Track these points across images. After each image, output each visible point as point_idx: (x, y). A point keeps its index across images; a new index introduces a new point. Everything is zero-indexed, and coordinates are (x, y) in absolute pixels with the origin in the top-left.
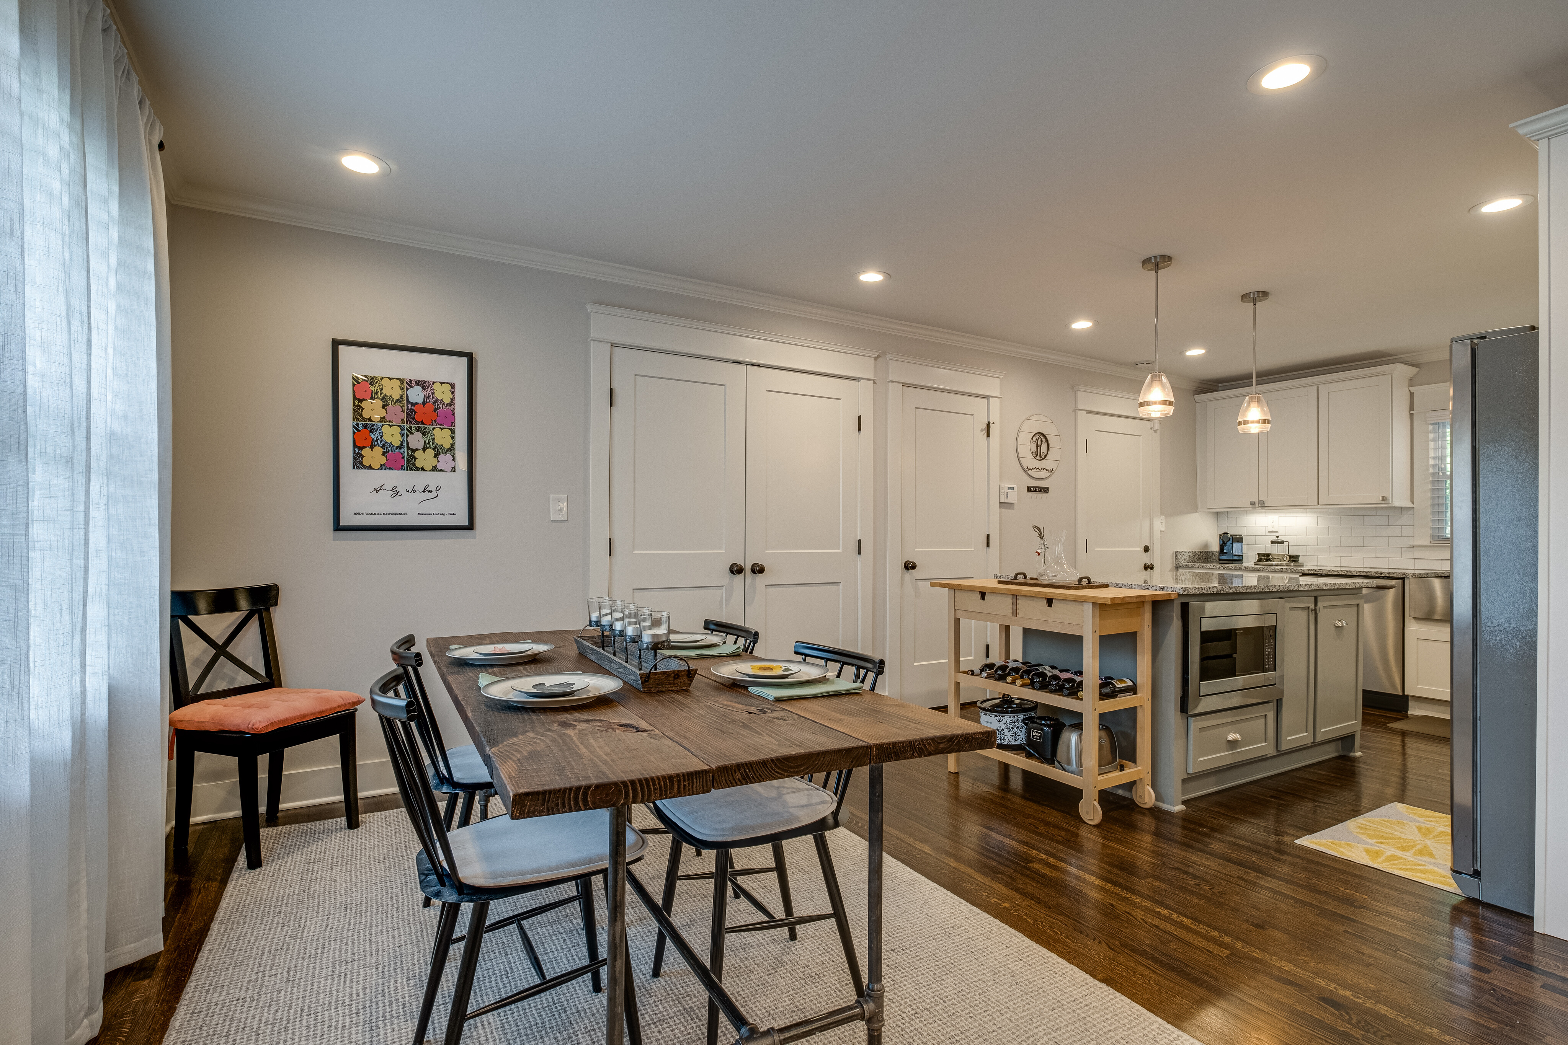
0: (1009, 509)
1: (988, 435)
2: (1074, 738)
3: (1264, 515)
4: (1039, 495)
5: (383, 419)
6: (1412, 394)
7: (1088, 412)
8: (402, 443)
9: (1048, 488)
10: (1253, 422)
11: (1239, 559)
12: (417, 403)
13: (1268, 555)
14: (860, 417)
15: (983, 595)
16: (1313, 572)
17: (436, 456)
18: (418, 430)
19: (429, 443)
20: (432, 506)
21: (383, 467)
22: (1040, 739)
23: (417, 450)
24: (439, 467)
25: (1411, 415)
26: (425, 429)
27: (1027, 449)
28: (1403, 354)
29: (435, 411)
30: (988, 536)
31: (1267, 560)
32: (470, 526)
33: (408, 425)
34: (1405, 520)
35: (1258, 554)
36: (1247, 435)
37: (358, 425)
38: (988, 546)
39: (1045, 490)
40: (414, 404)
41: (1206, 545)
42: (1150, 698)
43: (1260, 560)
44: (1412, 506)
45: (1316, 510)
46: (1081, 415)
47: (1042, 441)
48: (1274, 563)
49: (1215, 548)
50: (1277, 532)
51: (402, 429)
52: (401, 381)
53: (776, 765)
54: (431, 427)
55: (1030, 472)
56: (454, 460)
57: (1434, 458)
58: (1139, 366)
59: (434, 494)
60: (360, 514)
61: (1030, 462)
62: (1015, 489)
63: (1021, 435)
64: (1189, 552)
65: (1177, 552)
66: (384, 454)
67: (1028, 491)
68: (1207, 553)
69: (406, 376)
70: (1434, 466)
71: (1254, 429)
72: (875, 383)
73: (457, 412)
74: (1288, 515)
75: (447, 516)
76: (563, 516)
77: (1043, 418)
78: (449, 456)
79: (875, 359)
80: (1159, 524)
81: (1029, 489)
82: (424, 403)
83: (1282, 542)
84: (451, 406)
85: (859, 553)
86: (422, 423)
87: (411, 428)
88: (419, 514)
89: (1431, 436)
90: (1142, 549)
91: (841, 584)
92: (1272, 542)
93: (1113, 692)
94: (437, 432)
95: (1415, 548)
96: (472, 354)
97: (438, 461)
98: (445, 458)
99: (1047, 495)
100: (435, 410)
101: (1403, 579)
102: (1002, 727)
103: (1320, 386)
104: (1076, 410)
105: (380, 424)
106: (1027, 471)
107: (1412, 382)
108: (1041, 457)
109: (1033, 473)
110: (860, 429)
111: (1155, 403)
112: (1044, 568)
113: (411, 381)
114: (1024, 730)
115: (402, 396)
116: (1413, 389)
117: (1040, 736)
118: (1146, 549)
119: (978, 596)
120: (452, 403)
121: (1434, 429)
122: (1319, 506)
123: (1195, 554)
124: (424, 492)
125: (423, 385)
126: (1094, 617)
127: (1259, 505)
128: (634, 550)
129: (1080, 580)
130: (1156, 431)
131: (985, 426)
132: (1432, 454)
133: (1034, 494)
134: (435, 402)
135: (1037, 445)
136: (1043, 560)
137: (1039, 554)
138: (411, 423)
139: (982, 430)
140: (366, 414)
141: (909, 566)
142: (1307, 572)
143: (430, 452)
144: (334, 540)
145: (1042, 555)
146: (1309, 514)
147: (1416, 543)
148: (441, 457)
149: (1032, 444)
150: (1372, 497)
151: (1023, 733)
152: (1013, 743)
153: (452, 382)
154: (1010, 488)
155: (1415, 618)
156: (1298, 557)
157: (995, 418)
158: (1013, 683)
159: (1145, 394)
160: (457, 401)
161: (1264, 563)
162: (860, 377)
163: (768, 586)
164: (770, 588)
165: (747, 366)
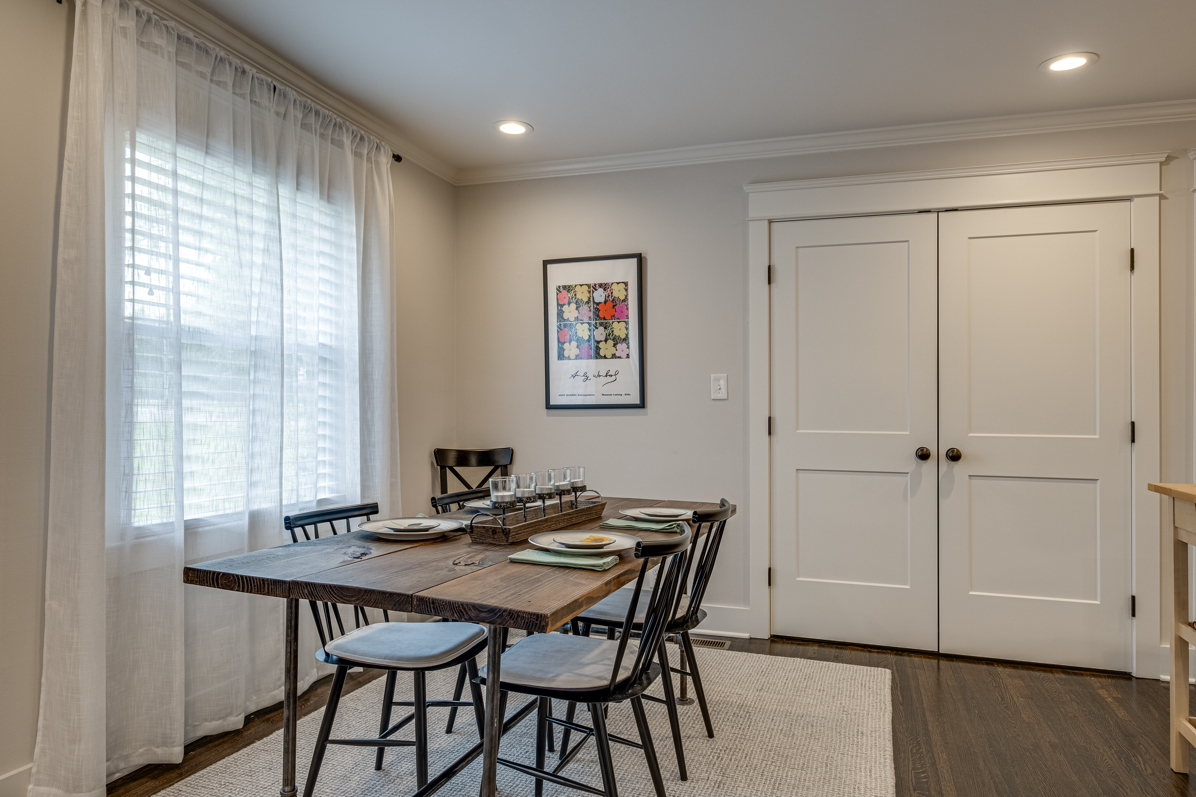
5: (577, 319)
8: (590, 336)
12: (600, 303)
14: (1132, 251)
17: (615, 345)
18: (601, 324)
19: (609, 335)
20: (612, 388)
21: (577, 357)
23: (601, 341)
24: (617, 355)
26: (606, 323)
29: (613, 308)
32: (642, 405)
33: (594, 322)
37: (560, 325)
40: (598, 304)
51: (589, 324)
52: (589, 286)
53: (333, 591)
54: (611, 321)
56: (628, 348)
59: (613, 378)
60: (563, 395)
66: (577, 347)
69: (592, 282)
72: (1162, 197)
73: (630, 306)
75: (623, 396)
76: (723, 394)
78: (624, 345)
79: (1161, 163)
82: (605, 302)
84: (625, 301)
85: (1133, 441)
86: (605, 319)
87: (596, 323)
88: (603, 395)
91: (1098, 482)
94: (615, 325)
96: (641, 254)
97: (616, 350)
98: (621, 346)
100: (614, 306)
105: (574, 323)
110: (1132, 267)
113: (595, 285)
115: (589, 298)
120: (626, 299)
124: (606, 376)
125: (604, 286)
128: (798, 428)
134: (613, 300)
138: (596, 320)
140: (565, 316)
143: (610, 342)
144: (548, 415)
148: (619, 346)
153: (625, 281)
160: (629, 297)
162: (1132, 194)
163: (970, 476)
164: (970, 479)
165: (938, 212)
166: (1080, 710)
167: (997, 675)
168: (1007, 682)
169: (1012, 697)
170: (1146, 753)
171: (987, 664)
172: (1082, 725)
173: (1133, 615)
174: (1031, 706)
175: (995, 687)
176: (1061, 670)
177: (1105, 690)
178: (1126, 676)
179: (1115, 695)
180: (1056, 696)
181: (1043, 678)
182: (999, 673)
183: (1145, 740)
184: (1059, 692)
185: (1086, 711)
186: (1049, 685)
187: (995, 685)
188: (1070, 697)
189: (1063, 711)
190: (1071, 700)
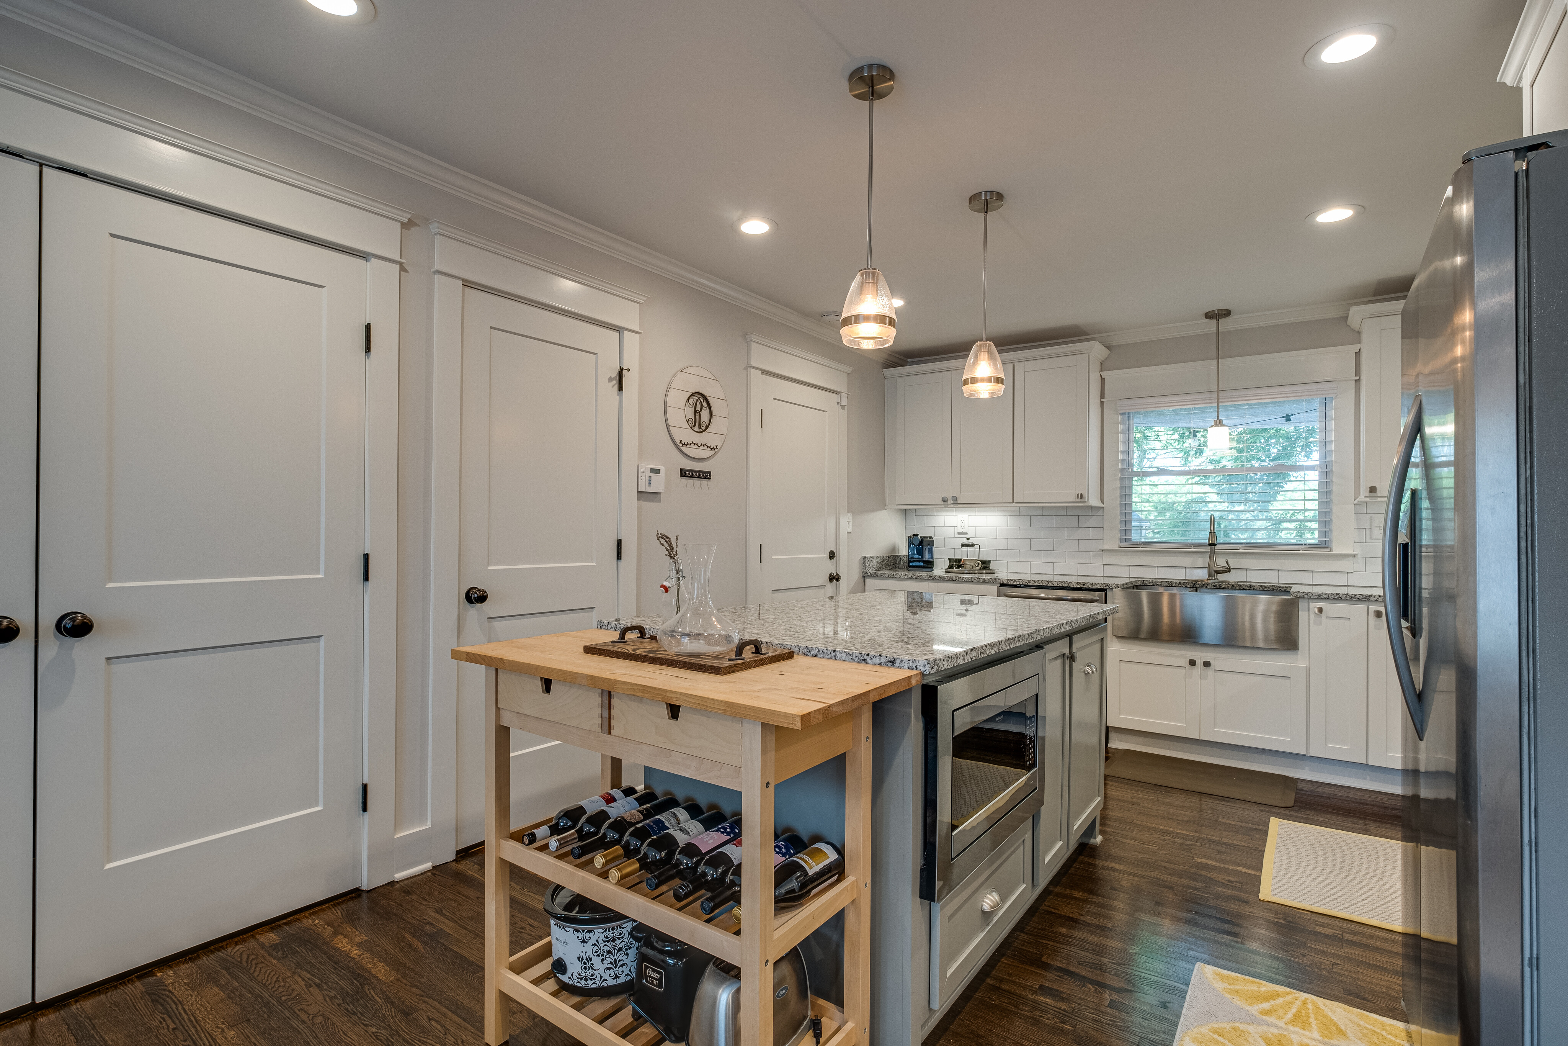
0: (653, 501)
1: (620, 388)
2: (724, 996)
3: (953, 514)
4: (697, 482)
6: (1103, 379)
7: (764, 372)
9: (710, 473)
10: (982, 380)
11: (929, 565)
13: (960, 560)
14: (368, 327)
15: (547, 685)
16: (1012, 583)
22: (660, 986)
25: (1102, 403)
27: (679, 416)
28: (1097, 333)
30: (619, 542)
31: (959, 567)
34: (1093, 521)
35: (950, 560)
36: (975, 401)
38: (619, 557)
39: (705, 476)
41: (894, 549)
42: (869, 881)
43: (951, 567)
44: (1101, 505)
45: (1009, 509)
46: (755, 374)
47: (702, 405)
48: (966, 571)
49: (903, 551)
50: (967, 533)
55: (684, 449)
57: (1123, 452)
58: (826, 318)
61: (685, 434)
62: (662, 472)
63: (672, 393)
64: (877, 557)
65: (865, 558)
67: (682, 475)
68: (895, 557)
70: (1123, 461)
71: (984, 390)
72: (403, 269)
74: (978, 514)
77: (703, 373)
79: (402, 224)
80: (846, 523)
81: (683, 473)
83: (972, 546)
85: (366, 578)
89: (1121, 427)
90: (826, 555)
91: (322, 640)
92: (963, 545)
93: (803, 886)
95: (1104, 553)
99: (710, 482)
101: (1104, 590)
102: (589, 954)
103: (1016, 364)
104: (748, 367)
106: (680, 446)
107: (1103, 366)
108: (700, 428)
109: (690, 451)
110: (368, 349)
111: (867, 318)
112: (676, 618)
114: (632, 952)
116: (1104, 374)
117: (661, 978)
118: (832, 556)
119: (539, 685)
121: (1123, 419)
122: (1014, 504)
123: (883, 559)
126: (764, 751)
127: (951, 502)
129: (740, 650)
130: (843, 407)
131: (615, 374)
132: (1121, 449)
133: (690, 482)
135: (696, 411)
136: (674, 601)
137: (667, 590)
139: (610, 380)
141: (476, 597)
142: (1005, 582)
145: (673, 591)
146: (999, 513)
147: (1106, 547)
149: (687, 408)
150: (1068, 496)
151: (630, 960)
152: (611, 982)
154: (656, 471)
155: (1118, 637)
156: (989, 562)
157: (631, 361)
158: (604, 875)
159: (851, 303)
161: (955, 570)
162: (370, 251)
163: (108, 659)
164: (108, 664)
165: (41, 165)
166: (328, 999)
167: (168, 997)
168: (192, 1004)
169: (211, 1037)
170: (446, 1034)
171: (140, 978)
172: (343, 1033)
173: (365, 809)
174: (253, 1039)
175: (174, 1029)
176: (268, 927)
177: (342, 937)
178: (356, 893)
179: (358, 940)
180: (281, 989)
181: (248, 958)
182: (170, 991)
183: (431, 1006)
184: (283, 979)
185: (335, 997)
186: (263, 970)
187: (172, 1026)
188: (303, 979)
189: (304, 1016)
190: (306, 985)
